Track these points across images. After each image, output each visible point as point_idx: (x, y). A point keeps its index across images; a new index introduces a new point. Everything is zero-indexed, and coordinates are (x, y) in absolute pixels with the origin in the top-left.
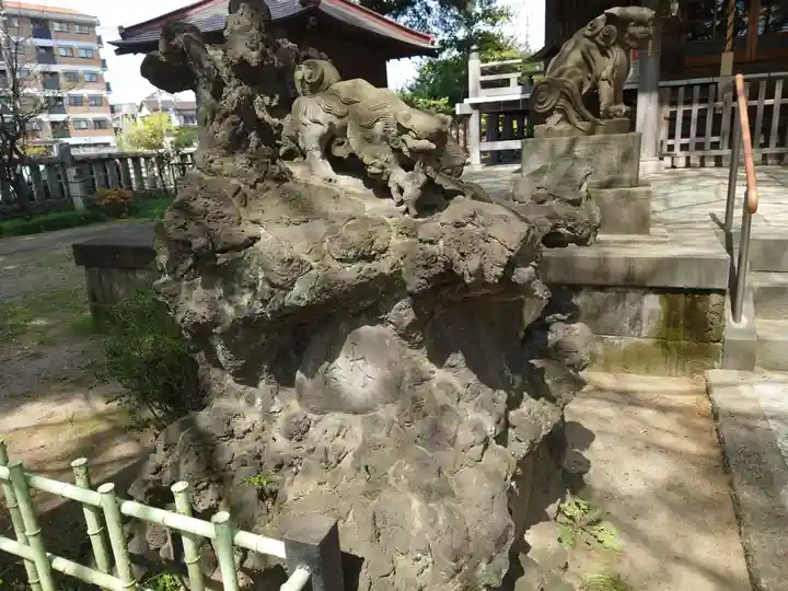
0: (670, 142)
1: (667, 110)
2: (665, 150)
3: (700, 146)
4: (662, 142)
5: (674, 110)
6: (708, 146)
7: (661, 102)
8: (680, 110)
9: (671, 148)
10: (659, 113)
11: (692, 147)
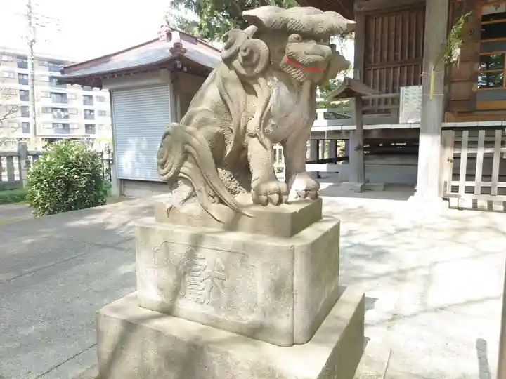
0: (455, 183)
1: (450, 153)
2: (449, 191)
3: (486, 191)
4: (446, 183)
5: (457, 152)
6: (494, 191)
7: (444, 144)
8: (464, 153)
9: (455, 189)
10: (442, 155)
11: (478, 190)
